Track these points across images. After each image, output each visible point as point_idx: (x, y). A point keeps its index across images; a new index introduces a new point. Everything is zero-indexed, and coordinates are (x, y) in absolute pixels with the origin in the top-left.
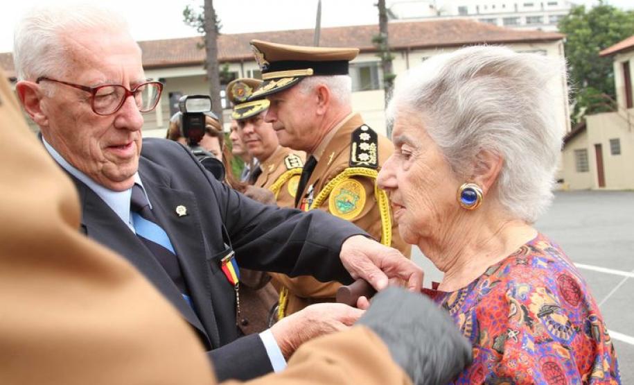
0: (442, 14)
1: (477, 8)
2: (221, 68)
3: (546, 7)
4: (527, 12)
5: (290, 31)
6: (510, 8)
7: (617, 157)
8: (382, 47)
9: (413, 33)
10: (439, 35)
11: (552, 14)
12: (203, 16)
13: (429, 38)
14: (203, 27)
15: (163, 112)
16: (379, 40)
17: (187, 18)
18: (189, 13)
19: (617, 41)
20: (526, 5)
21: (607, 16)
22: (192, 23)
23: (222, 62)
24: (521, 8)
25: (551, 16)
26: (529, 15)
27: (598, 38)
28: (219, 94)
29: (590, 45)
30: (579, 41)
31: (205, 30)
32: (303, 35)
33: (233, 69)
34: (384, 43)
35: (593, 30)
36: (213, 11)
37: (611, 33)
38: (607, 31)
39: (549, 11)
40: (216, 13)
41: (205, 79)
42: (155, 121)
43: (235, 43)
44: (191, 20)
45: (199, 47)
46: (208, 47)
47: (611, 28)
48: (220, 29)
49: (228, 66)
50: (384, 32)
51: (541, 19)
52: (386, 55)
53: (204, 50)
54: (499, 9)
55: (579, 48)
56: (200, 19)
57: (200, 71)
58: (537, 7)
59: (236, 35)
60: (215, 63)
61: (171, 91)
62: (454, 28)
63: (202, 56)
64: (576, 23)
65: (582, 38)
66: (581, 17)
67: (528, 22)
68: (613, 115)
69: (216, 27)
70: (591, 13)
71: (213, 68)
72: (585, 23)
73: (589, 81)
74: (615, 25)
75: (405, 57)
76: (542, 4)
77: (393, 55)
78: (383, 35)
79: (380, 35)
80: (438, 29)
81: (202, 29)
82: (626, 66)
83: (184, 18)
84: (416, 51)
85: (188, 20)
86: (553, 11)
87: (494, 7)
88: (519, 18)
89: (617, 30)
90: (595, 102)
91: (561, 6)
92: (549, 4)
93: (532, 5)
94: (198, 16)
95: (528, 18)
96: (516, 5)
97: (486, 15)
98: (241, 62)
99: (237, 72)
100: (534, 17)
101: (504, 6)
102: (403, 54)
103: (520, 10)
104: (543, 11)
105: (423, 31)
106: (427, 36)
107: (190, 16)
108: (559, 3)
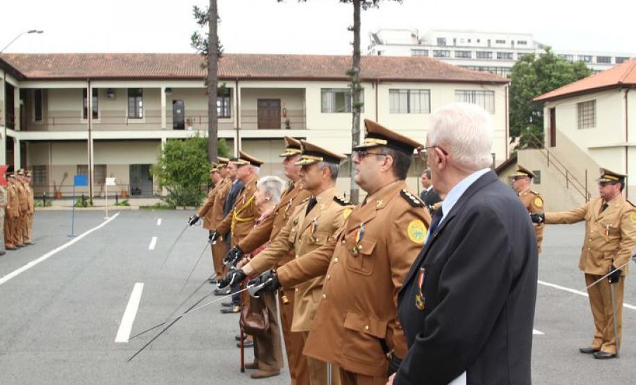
0: (422, 43)
1: (455, 41)
2: (220, 84)
3: (516, 45)
4: (499, 48)
5: (280, 56)
6: (484, 43)
7: (538, 185)
8: (354, 78)
9: (385, 66)
10: (406, 69)
11: (520, 52)
12: (207, 41)
13: (397, 72)
14: (207, 50)
15: (167, 116)
16: (352, 73)
17: (194, 42)
18: (197, 38)
19: (557, 86)
20: (497, 42)
21: (551, 65)
22: (198, 47)
23: (221, 79)
24: (493, 44)
25: (519, 54)
26: (499, 51)
27: (542, 83)
28: (216, 103)
29: (535, 88)
30: (526, 84)
31: (208, 53)
32: (291, 60)
33: (229, 85)
34: (356, 76)
35: (539, 76)
36: (216, 38)
37: (553, 80)
38: (550, 77)
39: (518, 49)
40: (220, 39)
41: (207, 93)
42: (160, 123)
43: (233, 62)
44: (198, 44)
45: (203, 66)
46: (210, 67)
47: (553, 76)
48: (221, 51)
49: (225, 82)
50: (357, 67)
51: (511, 56)
52: (356, 85)
53: (206, 69)
54: (474, 43)
55: (525, 90)
56: (205, 44)
57: (201, 85)
58: (508, 44)
59: (234, 55)
60: (214, 80)
61: (175, 99)
62: (420, 65)
63: (204, 73)
64: (526, 68)
65: (528, 82)
66: (531, 64)
67: (499, 58)
68: (538, 151)
69: (218, 51)
70: (539, 62)
71: (213, 85)
72: (533, 70)
74: (558, 74)
75: (375, 86)
76: (513, 43)
77: (363, 85)
78: (356, 69)
79: (353, 69)
80: (406, 64)
82: (553, 111)
83: (191, 42)
84: (384, 83)
85: (195, 44)
86: (522, 49)
87: (469, 41)
88: (491, 53)
89: (559, 78)
91: (530, 45)
92: (519, 43)
93: (504, 42)
94: (203, 41)
95: (499, 53)
96: (489, 41)
97: (462, 47)
98: (236, 80)
99: (233, 89)
100: (505, 53)
101: (478, 41)
102: (373, 84)
103: (492, 46)
104: (513, 48)
105: (394, 65)
106: (396, 70)
107: (197, 40)
108: (528, 43)
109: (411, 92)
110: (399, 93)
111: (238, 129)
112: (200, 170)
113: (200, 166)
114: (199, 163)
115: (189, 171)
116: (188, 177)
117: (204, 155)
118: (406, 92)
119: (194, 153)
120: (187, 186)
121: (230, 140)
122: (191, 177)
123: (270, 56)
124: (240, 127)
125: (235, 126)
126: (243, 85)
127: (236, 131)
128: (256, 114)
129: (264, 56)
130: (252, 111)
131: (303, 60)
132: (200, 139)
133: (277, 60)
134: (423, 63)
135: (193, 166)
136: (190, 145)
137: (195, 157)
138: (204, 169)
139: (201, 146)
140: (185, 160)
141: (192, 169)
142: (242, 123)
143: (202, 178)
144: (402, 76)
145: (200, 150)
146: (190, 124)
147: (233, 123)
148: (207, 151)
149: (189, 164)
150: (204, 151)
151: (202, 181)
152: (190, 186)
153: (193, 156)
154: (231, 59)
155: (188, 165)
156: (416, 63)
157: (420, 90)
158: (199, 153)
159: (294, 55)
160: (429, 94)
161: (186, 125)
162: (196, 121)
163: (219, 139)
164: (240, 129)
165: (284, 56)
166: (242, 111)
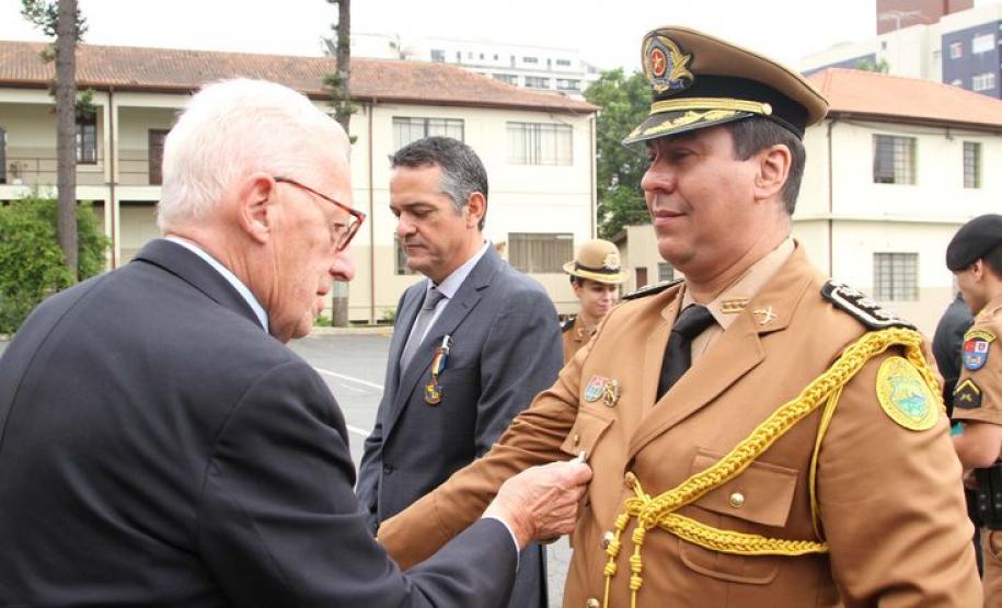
0: (408, 57)
1: (459, 56)
2: (79, 97)
3: (554, 66)
4: (528, 70)
5: (190, 52)
6: (504, 62)
8: (339, 93)
9: (380, 78)
10: (417, 84)
11: (561, 77)
12: (55, 9)
13: (404, 88)
14: (54, 26)
16: (335, 82)
17: (29, 9)
18: (33, 1)
20: (526, 60)
22: (37, 19)
23: (82, 87)
24: (519, 63)
25: (559, 80)
26: (529, 74)
31: (56, 32)
33: (98, 100)
34: (342, 87)
35: (633, 104)
36: (73, 2)
39: (557, 73)
41: (53, 110)
43: (100, 60)
44: (36, 13)
45: (46, 58)
46: (61, 59)
48: (82, 33)
49: (90, 94)
50: (343, 70)
51: (546, 83)
52: (343, 104)
53: (53, 64)
54: (489, 60)
56: (50, 12)
57: (45, 98)
58: (542, 65)
59: (102, 48)
60: (69, 87)
62: (441, 78)
63: (48, 73)
64: (611, 92)
66: (618, 84)
67: (529, 84)
69: (77, 29)
71: (66, 95)
72: (623, 94)
73: (621, 176)
75: (367, 109)
76: (549, 62)
77: (352, 106)
78: (343, 75)
79: (337, 74)
80: (416, 76)
81: (51, 30)
83: (23, 8)
84: (384, 105)
85: (31, 13)
86: (562, 73)
87: (482, 57)
88: (516, 76)
90: (629, 208)
91: (575, 67)
92: (559, 62)
93: (535, 60)
94: (47, 8)
95: (528, 78)
96: (513, 58)
97: (471, 66)
98: (109, 90)
99: (102, 107)
100: (537, 78)
101: (496, 57)
102: (364, 106)
103: (517, 66)
104: (549, 71)
105: (394, 76)
106: (401, 84)
107: (34, 6)
108: (572, 63)
109: (432, 122)
110: (410, 124)
111: (112, 185)
112: (42, 262)
113: (41, 254)
114: (39, 248)
115: (18, 262)
116: (15, 275)
117: (50, 232)
118: (422, 122)
119: (28, 228)
120: (15, 293)
121: (99, 204)
122: (22, 275)
123: (170, 52)
124: (116, 180)
125: (108, 179)
126: (122, 101)
127: (108, 190)
128: (146, 157)
129: (160, 52)
130: (139, 152)
131: (231, 62)
132: (40, 201)
133: (183, 59)
134: (445, 75)
135: (26, 254)
136: (20, 212)
137: (32, 235)
138: (50, 258)
139: (43, 214)
140: (10, 241)
141: (23, 259)
142: (120, 173)
143: (45, 278)
144: (415, 95)
145: (41, 223)
146: (16, 172)
147: (103, 172)
148: (55, 225)
149: (18, 249)
150: (49, 224)
151: (45, 283)
152: (21, 292)
153: (27, 234)
154: (96, 54)
155: (15, 251)
156: (433, 75)
157: (446, 120)
158: (40, 228)
159: (215, 53)
160: (463, 127)
161: (9, 176)
162: (29, 168)
163: (79, 202)
164: (117, 184)
165: (196, 54)
166: (120, 151)
